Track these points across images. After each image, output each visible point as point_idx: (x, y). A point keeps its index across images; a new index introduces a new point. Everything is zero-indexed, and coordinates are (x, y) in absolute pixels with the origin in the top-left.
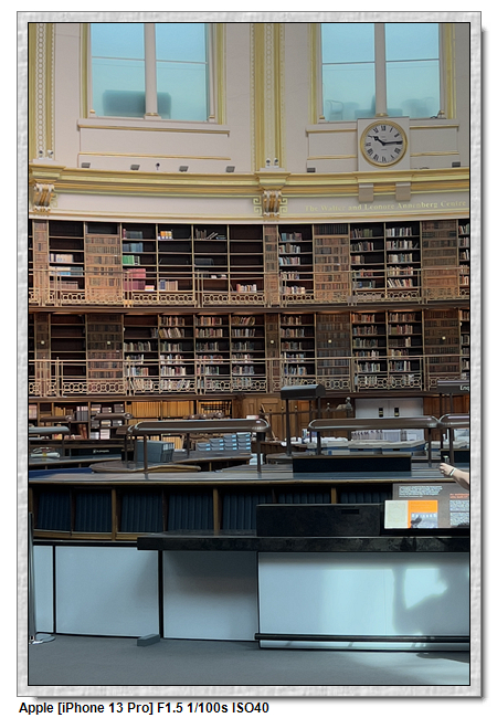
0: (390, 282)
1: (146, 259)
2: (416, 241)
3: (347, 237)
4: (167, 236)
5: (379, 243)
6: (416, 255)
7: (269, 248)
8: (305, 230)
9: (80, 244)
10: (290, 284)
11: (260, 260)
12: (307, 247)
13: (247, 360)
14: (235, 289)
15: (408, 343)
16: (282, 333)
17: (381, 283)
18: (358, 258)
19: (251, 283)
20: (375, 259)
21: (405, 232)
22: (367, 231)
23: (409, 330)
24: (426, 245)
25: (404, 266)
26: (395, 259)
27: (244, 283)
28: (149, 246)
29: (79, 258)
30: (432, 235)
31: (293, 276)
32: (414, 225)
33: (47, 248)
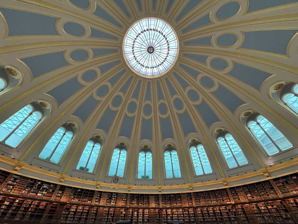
0: (112, 203)
1: (74, 194)
2: (117, 196)
3: (107, 194)
4: (80, 190)
5: (112, 196)
6: (116, 199)
7: (95, 195)
8: (101, 192)
9: (64, 190)
10: (96, 202)
11: (93, 197)
12: (101, 195)
13: (85, 217)
14: (87, 202)
15: (112, 215)
16: (92, 212)
17: (110, 203)
18: (108, 198)
19: (90, 201)
20: (110, 198)
21: (116, 194)
22: (110, 194)
23: (113, 212)
25: (114, 200)
26: (113, 199)
27: (89, 201)
28: (76, 192)
29: (63, 193)
30: (119, 195)
31: (97, 200)
32: (117, 193)
33: (58, 190)
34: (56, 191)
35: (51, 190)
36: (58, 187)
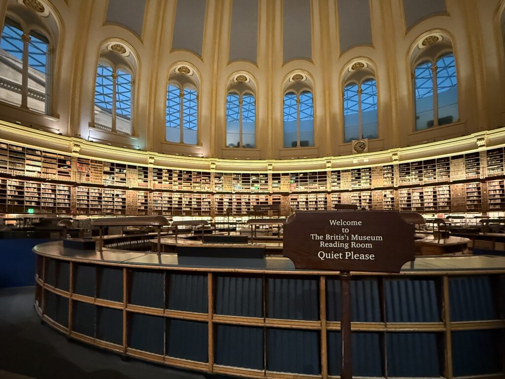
1: (296, 182)
2: (370, 173)
3: (350, 173)
4: (301, 175)
5: (359, 174)
6: (370, 177)
7: (328, 177)
8: (339, 172)
9: (280, 179)
10: (334, 186)
11: (326, 180)
12: (339, 176)
13: (322, 206)
14: (319, 188)
15: (368, 201)
16: (332, 199)
17: (360, 185)
18: (353, 178)
20: (358, 178)
21: (367, 170)
22: (356, 171)
23: (368, 197)
24: (373, 173)
25: (367, 180)
26: (364, 178)
27: (322, 186)
28: (297, 178)
29: (279, 182)
30: (374, 171)
32: (370, 169)
33: (271, 179)
34: (270, 182)
35: (263, 182)
36: (270, 177)
